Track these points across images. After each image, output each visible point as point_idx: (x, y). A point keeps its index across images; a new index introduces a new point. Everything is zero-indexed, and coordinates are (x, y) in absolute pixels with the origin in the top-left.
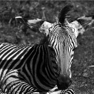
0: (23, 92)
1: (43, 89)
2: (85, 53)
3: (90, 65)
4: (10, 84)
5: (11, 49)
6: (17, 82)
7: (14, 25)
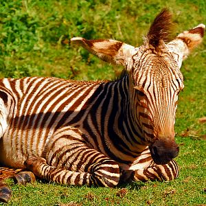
0: (83, 163)
1: (119, 158)
2: (193, 95)
3: (201, 116)
4: (60, 150)
5: (62, 87)
6: (73, 147)
7: (68, 47)
